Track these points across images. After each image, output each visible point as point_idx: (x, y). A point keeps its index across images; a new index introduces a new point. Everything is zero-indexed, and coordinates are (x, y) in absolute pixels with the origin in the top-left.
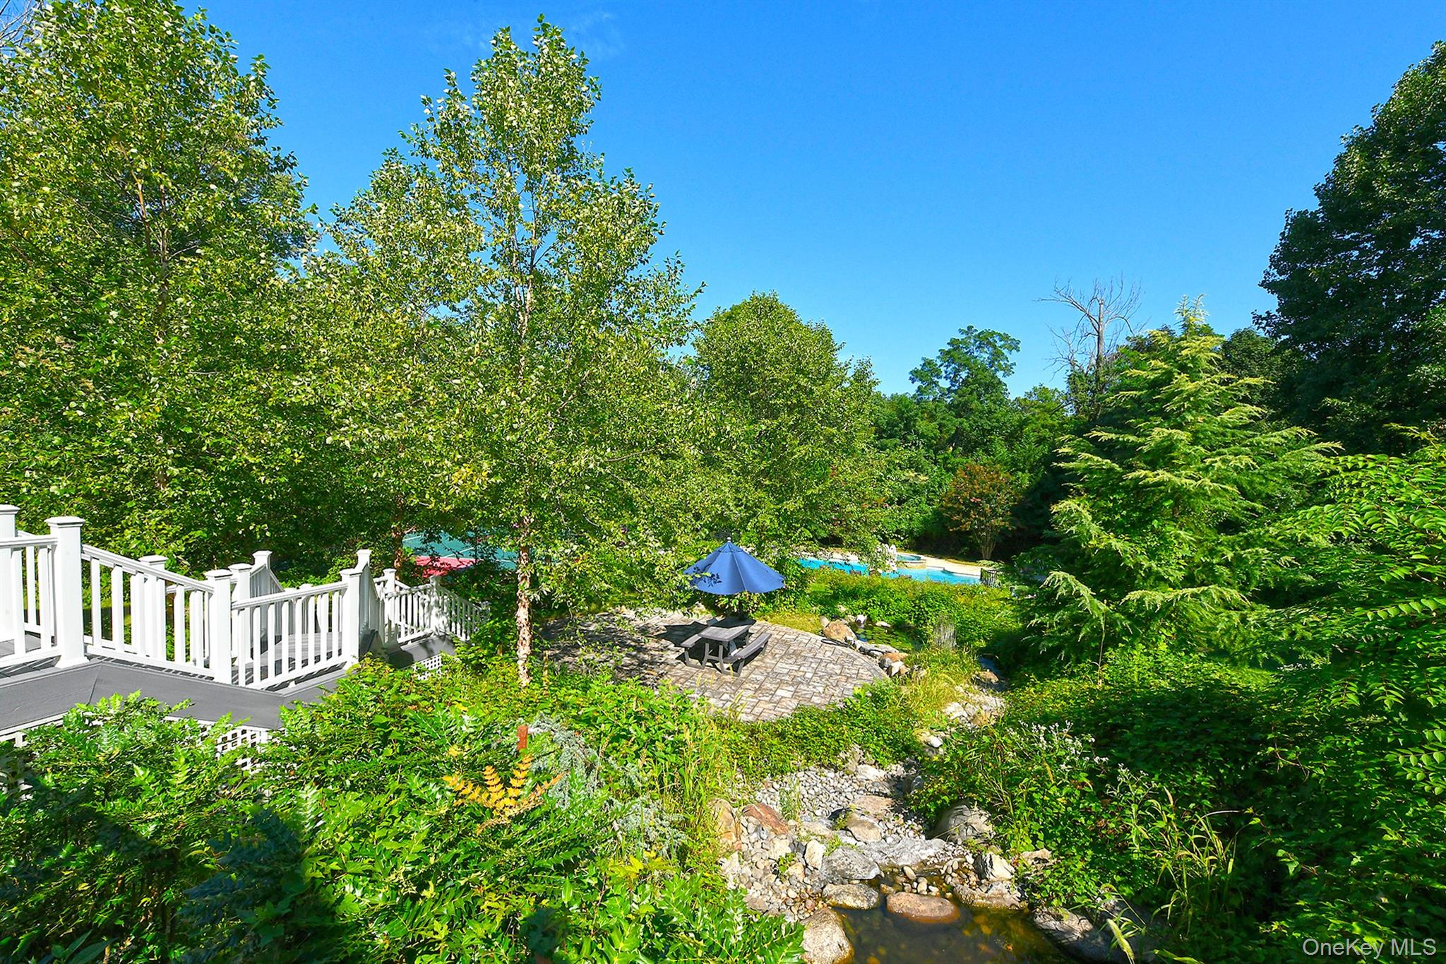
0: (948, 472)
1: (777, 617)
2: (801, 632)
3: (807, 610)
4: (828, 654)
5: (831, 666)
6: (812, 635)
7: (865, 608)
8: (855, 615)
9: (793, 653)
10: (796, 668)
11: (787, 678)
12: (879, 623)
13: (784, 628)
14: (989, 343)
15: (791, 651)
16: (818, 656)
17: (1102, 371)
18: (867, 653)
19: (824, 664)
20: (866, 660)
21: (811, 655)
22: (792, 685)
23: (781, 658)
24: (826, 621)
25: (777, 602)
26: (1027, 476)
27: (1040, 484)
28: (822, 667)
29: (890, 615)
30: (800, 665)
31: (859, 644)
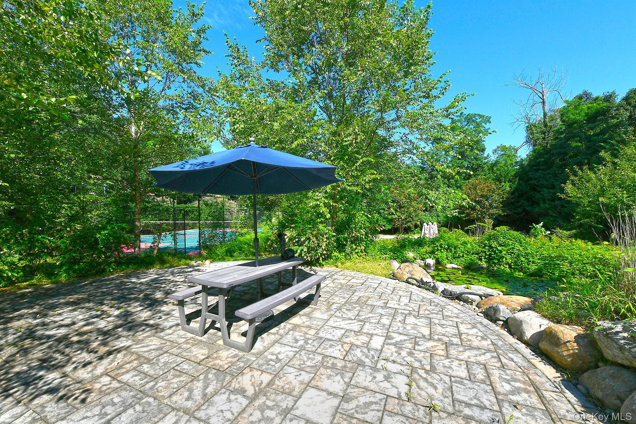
0: (457, 188)
1: (348, 264)
2: (371, 276)
3: (377, 257)
4: (405, 300)
5: (411, 320)
6: (383, 278)
7: (432, 252)
8: (423, 259)
9: (357, 302)
10: (356, 326)
11: (336, 352)
12: (449, 266)
13: (353, 273)
14: (473, 121)
15: (355, 298)
16: (391, 304)
17: (547, 120)
18: (458, 297)
19: (400, 318)
20: (459, 307)
21: (380, 303)
22: (342, 372)
23: (339, 309)
24: (396, 264)
25: (348, 249)
26: (508, 184)
27: (516, 189)
28: (397, 325)
29: (459, 257)
30: (364, 321)
31: (441, 286)
